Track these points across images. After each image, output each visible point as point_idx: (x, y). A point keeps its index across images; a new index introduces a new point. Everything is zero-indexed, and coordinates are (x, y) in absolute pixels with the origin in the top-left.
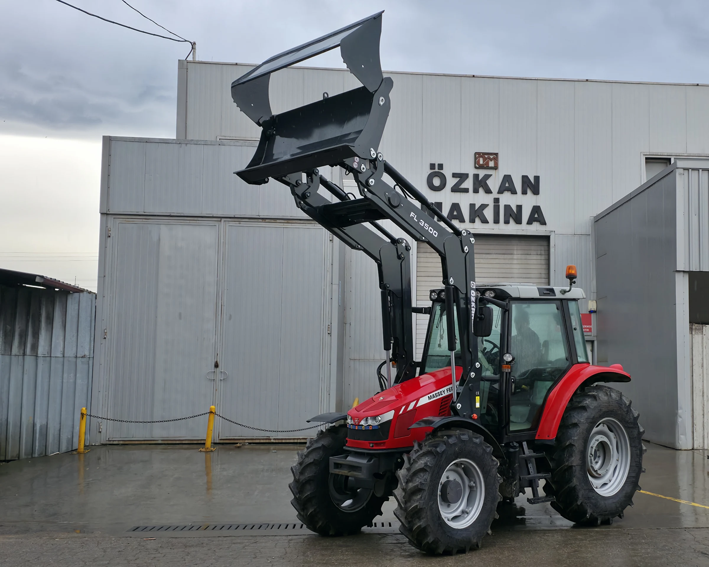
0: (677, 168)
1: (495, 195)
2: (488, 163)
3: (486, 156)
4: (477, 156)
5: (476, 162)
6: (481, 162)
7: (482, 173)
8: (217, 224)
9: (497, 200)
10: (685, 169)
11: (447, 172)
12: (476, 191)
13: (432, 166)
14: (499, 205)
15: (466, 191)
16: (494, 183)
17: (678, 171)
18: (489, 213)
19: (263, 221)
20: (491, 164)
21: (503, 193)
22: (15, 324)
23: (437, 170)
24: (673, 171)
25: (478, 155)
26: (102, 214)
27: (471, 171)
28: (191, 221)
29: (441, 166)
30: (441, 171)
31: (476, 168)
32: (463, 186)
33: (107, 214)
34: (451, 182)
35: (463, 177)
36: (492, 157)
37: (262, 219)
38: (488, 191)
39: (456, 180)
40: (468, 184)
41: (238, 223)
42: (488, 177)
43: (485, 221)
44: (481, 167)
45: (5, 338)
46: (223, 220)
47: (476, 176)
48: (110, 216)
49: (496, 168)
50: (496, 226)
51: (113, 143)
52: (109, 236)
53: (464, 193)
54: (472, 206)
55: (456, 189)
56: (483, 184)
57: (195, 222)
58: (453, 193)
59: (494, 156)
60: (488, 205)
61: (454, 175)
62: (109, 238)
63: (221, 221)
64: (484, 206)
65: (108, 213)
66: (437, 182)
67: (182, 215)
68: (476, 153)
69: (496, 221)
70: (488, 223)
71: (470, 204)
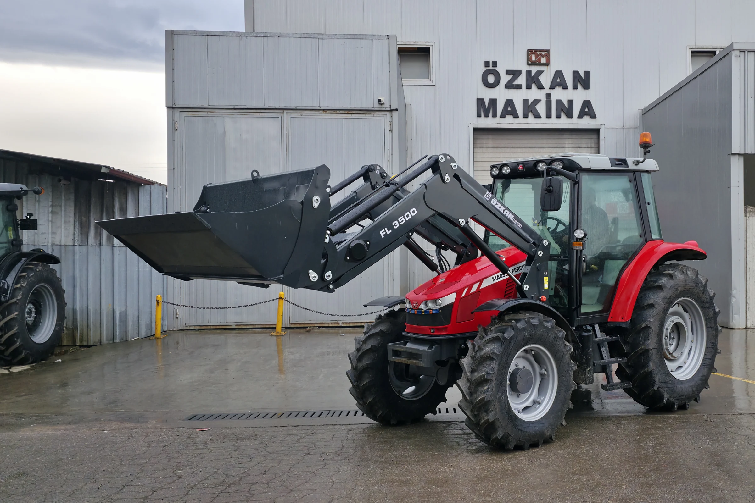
0: (733, 50)
1: (547, 90)
2: (540, 60)
3: (538, 53)
4: (529, 53)
5: (529, 58)
6: (534, 59)
7: (534, 70)
8: (279, 116)
9: (549, 96)
10: (741, 51)
11: (501, 69)
12: (529, 87)
13: (487, 64)
14: (551, 100)
15: (519, 87)
16: (546, 79)
17: (734, 53)
18: (541, 108)
19: (324, 112)
20: (543, 60)
21: (554, 89)
22: (90, 216)
23: (491, 67)
24: (728, 53)
25: (530, 52)
26: (168, 107)
27: (524, 67)
28: (254, 114)
29: (495, 64)
30: (495, 68)
31: (528, 64)
32: (517, 82)
33: (173, 108)
34: (505, 79)
35: (515, 74)
36: (543, 53)
37: (323, 110)
38: (540, 87)
39: (510, 77)
40: (521, 80)
41: (300, 114)
42: (540, 73)
43: (537, 116)
44: (533, 64)
45: (81, 230)
46: (285, 112)
47: (529, 73)
48: (176, 110)
49: (547, 64)
50: (548, 120)
51: (176, 37)
52: (177, 130)
53: (517, 89)
54: (525, 101)
55: (510, 86)
56: (535, 80)
57: (258, 114)
58: (507, 89)
59: (546, 52)
60: (540, 100)
61: (508, 72)
62: (176, 131)
63: (283, 113)
64: (536, 102)
65: (174, 106)
66: (491, 79)
67: (246, 107)
68: (528, 50)
69: (549, 116)
70: (540, 117)
71: (524, 100)
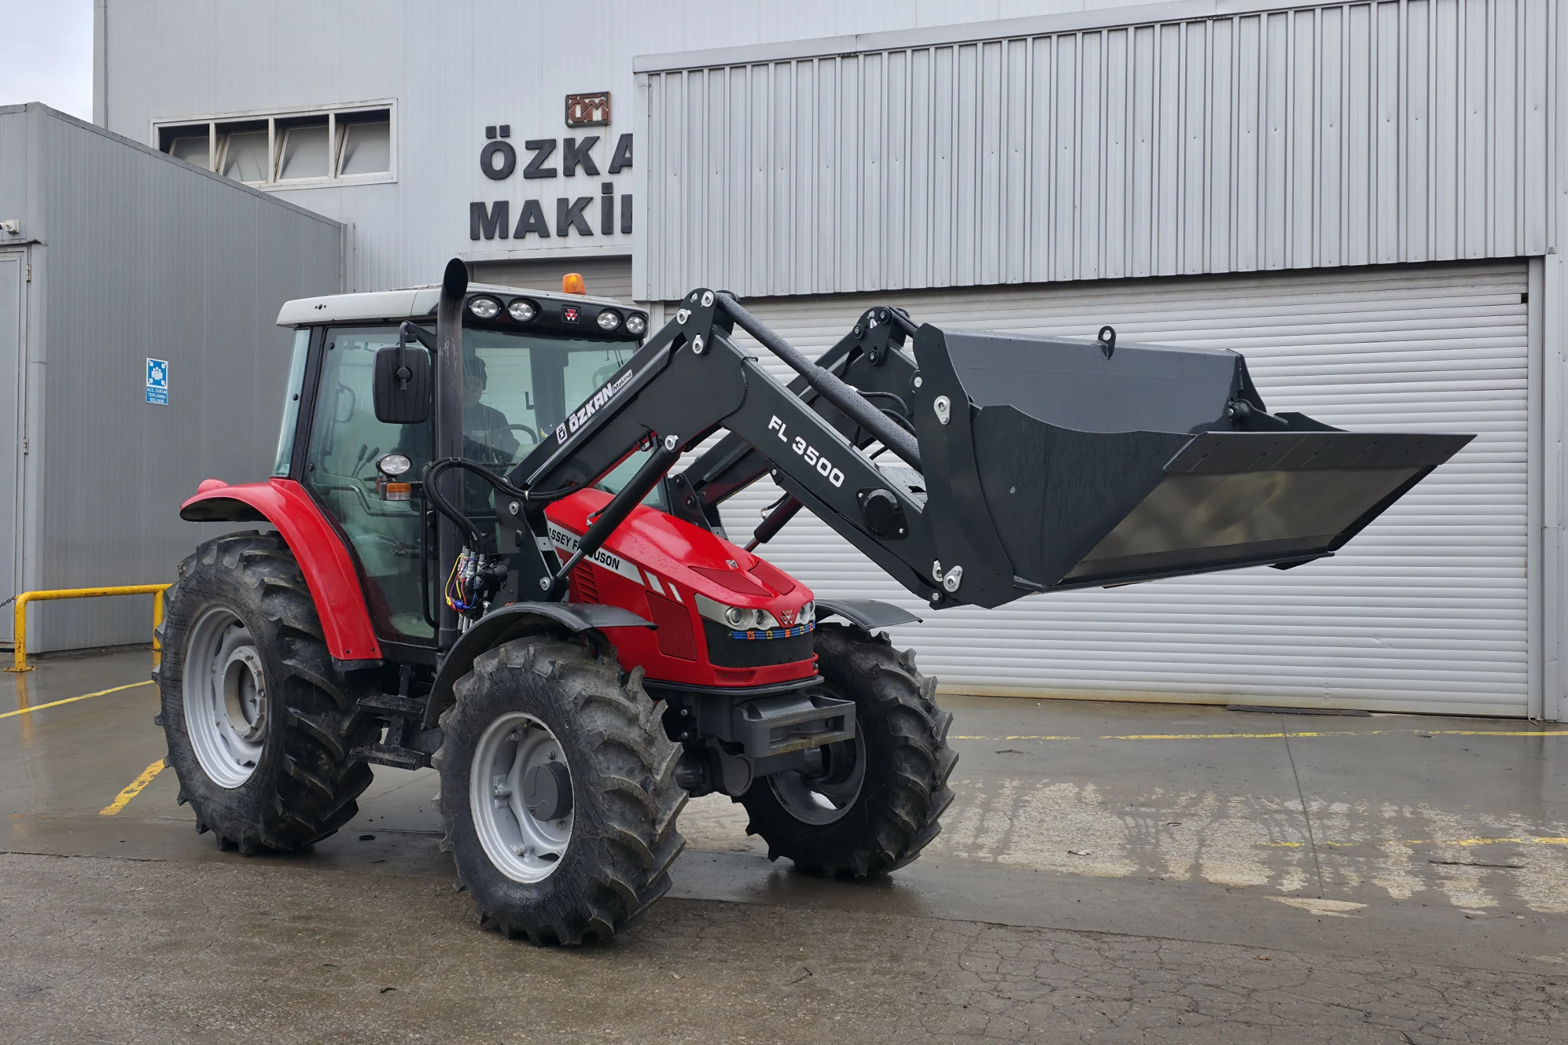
1: (606, 177)
2: (590, 115)
3: (587, 101)
4: (570, 101)
5: (569, 109)
6: (578, 114)
7: (580, 135)
9: (607, 188)
11: (517, 141)
12: (569, 173)
13: (491, 132)
14: (612, 197)
15: (552, 173)
16: (602, 156)
18: (593, 216)
20: (597, 115)
21: (619, 172)
23: (499, 139)
25: (572, 100)
27: (559, 131)
29: (506, 131)
30: (507, 140)
31: (570, 126)
32: (547, 165)
34: (524, 158)
35: (543, 147)
36: (597, 101)
38: (592, 171)
39: (532, 155)
40: (556, 161)
42: (591, 142)
43: (586, 232)
44: (577, 124)
47: (569, 143)
49: (605, 122)
50: (606, 240)
53: (547, 179)
54: (562, 202)
55: (535, 172)
56: (580, 157)
58: (528, 181)
59: (603, 98)
60: (590, 200)
61: (530, 145)
64: (584, 202)
66: (498, 162)
68: (568, 97)
69: (607, 230)
70: (591, 234)
71: (558, 200)
